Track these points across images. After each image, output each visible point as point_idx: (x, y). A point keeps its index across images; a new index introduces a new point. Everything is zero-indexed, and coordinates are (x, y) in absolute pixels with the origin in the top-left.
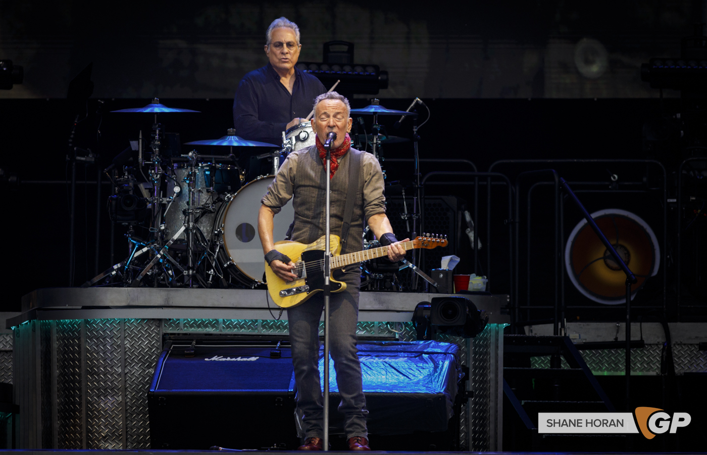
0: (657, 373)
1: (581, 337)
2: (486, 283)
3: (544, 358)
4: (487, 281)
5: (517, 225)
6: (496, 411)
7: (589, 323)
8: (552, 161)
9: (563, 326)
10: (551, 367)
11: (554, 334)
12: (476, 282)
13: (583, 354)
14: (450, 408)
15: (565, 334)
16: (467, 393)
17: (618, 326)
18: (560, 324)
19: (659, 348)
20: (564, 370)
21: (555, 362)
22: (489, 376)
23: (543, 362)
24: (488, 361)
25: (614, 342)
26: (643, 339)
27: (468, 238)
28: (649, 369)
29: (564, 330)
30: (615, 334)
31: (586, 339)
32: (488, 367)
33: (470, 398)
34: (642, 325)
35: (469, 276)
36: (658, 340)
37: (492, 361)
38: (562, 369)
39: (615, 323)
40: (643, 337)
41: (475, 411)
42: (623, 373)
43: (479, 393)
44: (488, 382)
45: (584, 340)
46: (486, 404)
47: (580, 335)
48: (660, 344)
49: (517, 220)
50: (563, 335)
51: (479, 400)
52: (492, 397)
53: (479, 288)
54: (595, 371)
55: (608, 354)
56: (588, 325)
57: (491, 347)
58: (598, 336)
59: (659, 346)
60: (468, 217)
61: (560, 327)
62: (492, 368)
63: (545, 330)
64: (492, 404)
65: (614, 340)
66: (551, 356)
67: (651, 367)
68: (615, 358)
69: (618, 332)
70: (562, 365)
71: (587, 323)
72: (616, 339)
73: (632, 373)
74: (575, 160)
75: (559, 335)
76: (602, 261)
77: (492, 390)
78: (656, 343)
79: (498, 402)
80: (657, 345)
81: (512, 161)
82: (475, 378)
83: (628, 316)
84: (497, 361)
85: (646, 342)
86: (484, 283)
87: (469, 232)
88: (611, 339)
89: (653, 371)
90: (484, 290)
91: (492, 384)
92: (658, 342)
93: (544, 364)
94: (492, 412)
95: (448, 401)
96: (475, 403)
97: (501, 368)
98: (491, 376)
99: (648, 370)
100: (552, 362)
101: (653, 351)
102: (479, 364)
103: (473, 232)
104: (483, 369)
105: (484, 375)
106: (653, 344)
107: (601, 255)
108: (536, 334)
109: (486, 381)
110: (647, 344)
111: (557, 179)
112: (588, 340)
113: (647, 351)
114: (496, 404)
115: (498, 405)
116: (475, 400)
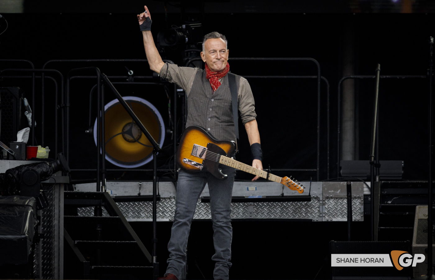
0: (170, 220)
1: (112, 193)
2: (48, 152)
3: (89, 208)
4: (49, 150)
5: (68, 108)
6: (59, 249)
7: (118, 182)
8: (90, 60)
9: (104, 184)
10: (95, 215)
11: (97, 191)
12: (42, 152)
13: (119, 206)
14: (30, 246)
15: (105, 191)
16: (39, 235)
17: (140, 185)
18: (101, 183)
19: (171, 200)
20: (105, 218)
21: (98, 211)
22: (54, 222)
23: (84, 211)
24: (54, 211)
25: (138, 196)
26: (160, 194)
27: (26, 118)
28: (164, 216)
29: (105, 188)
30: (138, 190)
31: (116, 195)
32: (54, 216)
33: (41, 239)
34: (159, 184)
35: (38, 147)
36: (170, 195)
37: (56, 211)
38: (103, 216)
39: (139, 182)
40: (160, 192)
41: (44, 248)
42: (151, 220)
43: (47, 235)
44: (53, 227)
45: (115, 194)
46: (52, 243)
47: (111, 191)
48: (172, 198)
49: (68, 105)
50: (104, 191)
51: (47, 240)
52: (56, 238)
53: (44, 156)
54: (128, 218)
55: (133, 206)
56: (118, 183)
57: (55, 201)
58: (125, 192)
59: (171, 199)
60: (26, 102)
61: (101, 185)
62: (56, 216)
63: (90, 187)
64: (56, 243)
65: (138, 195)
66: (94, 207)
67: (165, 215)
68: (138, 208)
69: (140, 188)
70: (103, 214)
71: (117, 182)
72: (139, 194)
73: (158, 220)
74: (108, 60)
75: (101, 191)
76: (121, 136)
77: (56, 233)
78: (169, 197)
79: (60, 242)
80: (169, 198)
81: (60, 61)
82: (43, 224)
83: (155, 177)
84: (59, 212)
85: (161, 196)
86: (47, 152)
87: (27, 114)
88: (136, 194)
89: (166, 218)
90: (47, 157)
91: (56, 228)
92: (170, 197)
93: (85, 213)
94: (56, 249)
95: (28, 241)
96: (44, 243)
97: (62, 216)
98: (56, 222)
99: (163, 218)
100: (95, 211)
101: (167, 203)
102: (47, 213)
103: (31, 114)
104: (49, 217)
105: (50, 222)
106: (167, 198)
107: (120, 131)
108: (78, 190)
109: (51, 226)
110: (162, 198)
111: (99, 74)
112: (118, 195)
113: (162, 203)
114: (59, 243)
115: (60, 244)
116: (44, 240)
